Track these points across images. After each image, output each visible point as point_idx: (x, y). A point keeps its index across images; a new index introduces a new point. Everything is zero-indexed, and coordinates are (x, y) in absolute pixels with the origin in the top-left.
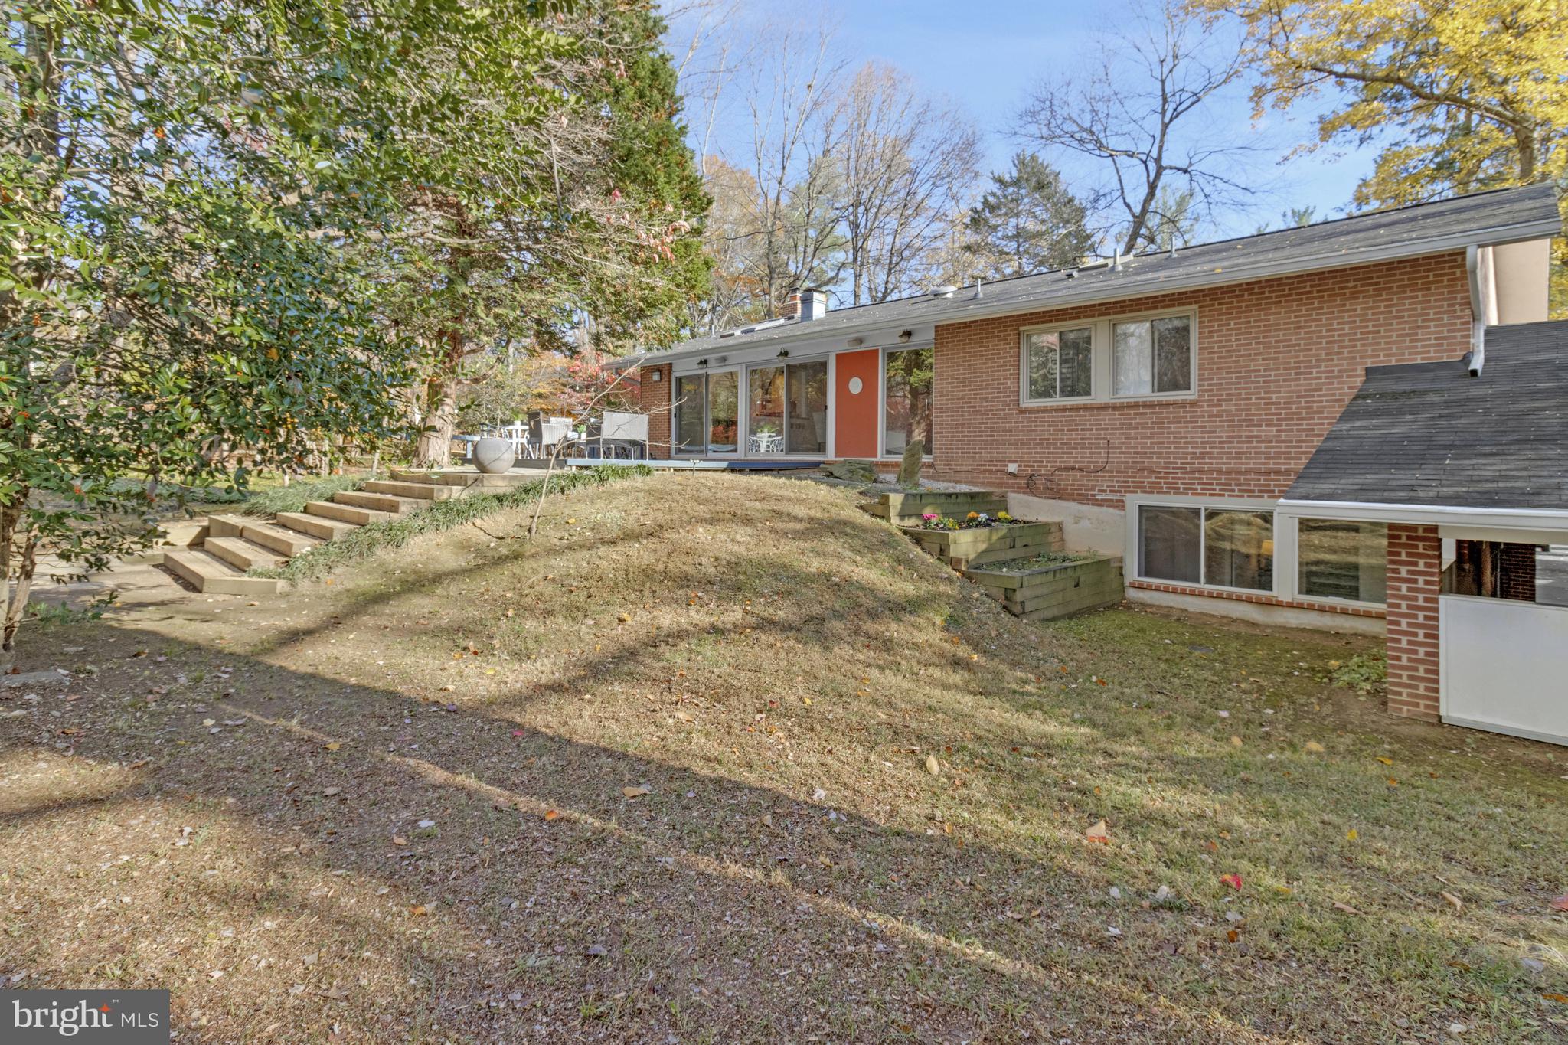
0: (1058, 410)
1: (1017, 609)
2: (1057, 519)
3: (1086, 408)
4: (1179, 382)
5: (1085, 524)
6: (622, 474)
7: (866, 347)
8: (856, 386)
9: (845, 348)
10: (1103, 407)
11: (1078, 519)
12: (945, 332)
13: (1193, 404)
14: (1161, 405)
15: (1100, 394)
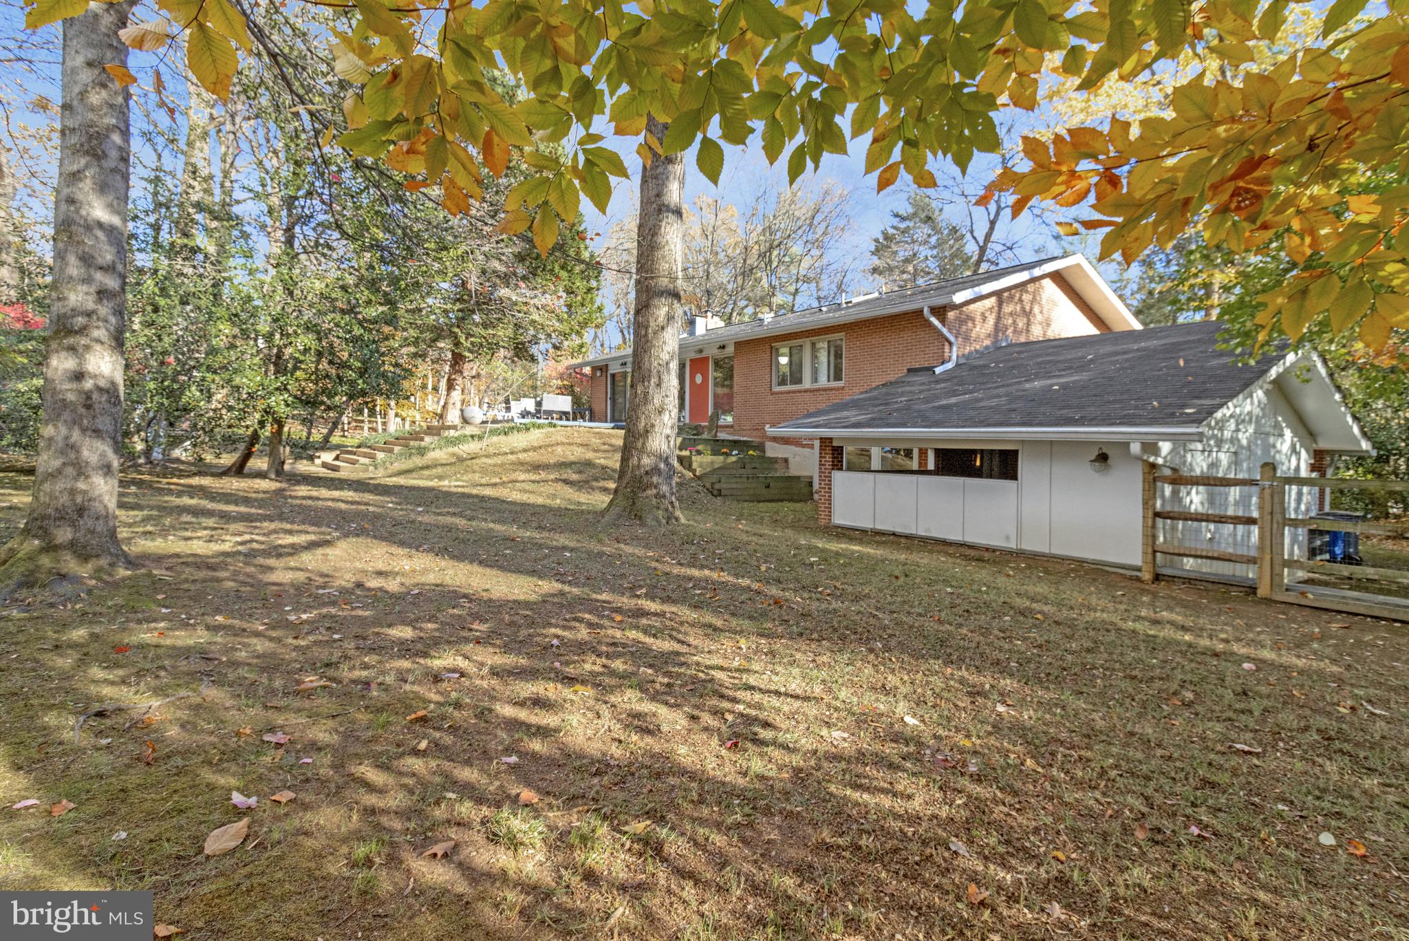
0: (789, 392)
1: (715, 493)
2: (785, 456)
3: (799, 392)
4: (838, 377)
5: (798, 458)
6: (539, 426)
7: (704, 355)
8: (699, 379)
9: (694, 355)
10: (806, 391)
11: (795, 455)
12: (738, 345)
13: (843, 388)
14: (831, 389)
15: (807, 383)
